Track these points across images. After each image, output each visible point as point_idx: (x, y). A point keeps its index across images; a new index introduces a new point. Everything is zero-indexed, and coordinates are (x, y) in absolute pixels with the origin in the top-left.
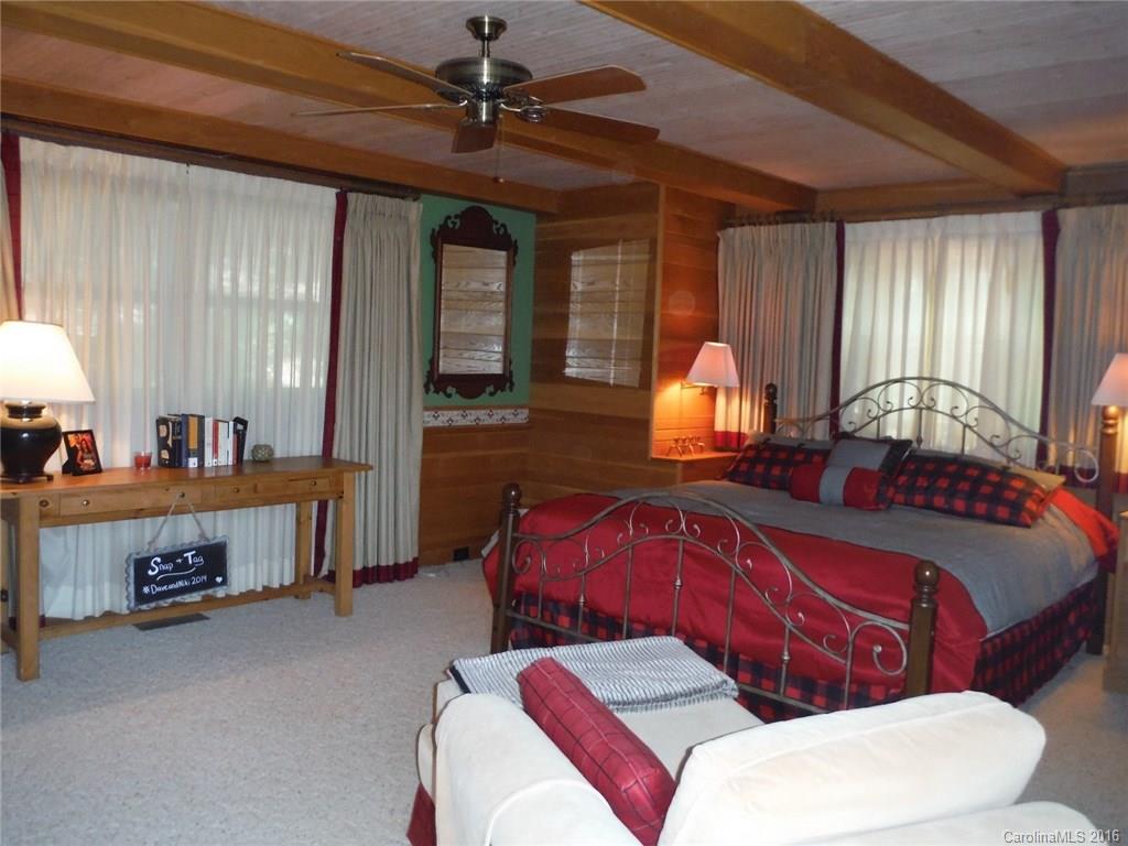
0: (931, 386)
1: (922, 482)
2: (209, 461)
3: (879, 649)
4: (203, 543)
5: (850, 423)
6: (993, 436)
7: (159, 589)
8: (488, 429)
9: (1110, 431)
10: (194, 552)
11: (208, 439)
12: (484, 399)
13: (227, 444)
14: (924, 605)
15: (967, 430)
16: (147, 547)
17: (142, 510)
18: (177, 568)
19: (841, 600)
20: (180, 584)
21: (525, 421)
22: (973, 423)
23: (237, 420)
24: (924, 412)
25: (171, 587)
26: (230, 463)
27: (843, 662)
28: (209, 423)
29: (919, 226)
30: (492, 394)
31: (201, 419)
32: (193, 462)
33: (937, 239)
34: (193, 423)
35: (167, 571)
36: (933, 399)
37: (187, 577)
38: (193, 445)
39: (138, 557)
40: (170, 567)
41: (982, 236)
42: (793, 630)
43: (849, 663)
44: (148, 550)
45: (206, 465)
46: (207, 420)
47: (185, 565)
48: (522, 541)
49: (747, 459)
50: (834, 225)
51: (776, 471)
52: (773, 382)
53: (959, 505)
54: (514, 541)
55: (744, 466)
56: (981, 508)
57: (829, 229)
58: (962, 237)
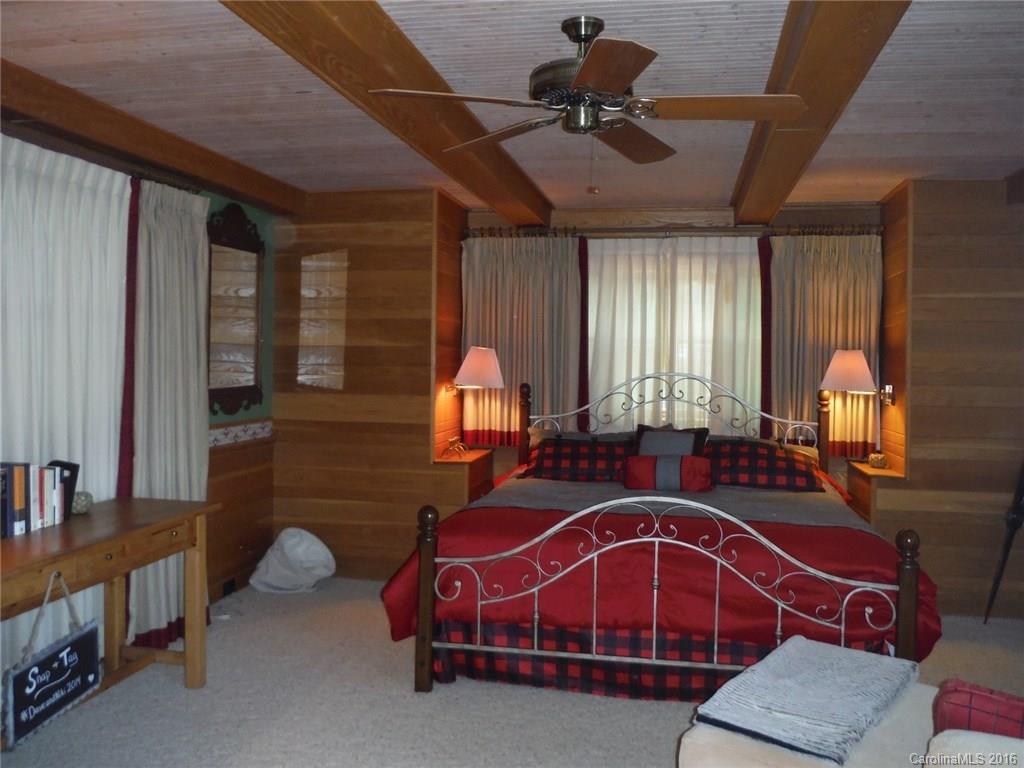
0: (678, 381)
1: (725, 462)
2: (36, 524)
3: (869, 610)
4: (77, 634)
7: (36, 711)
8: (245, 446)
9: (825, 410)
10: (68, 649)
11: (34, 494)
12: (241, 414)
13: (54, 498)
14: (908, 567)
16: (21, 655)
17: (15, 605)
18: (55, 675)
19: (831, 574)
20: (57, 696)
21: (269, 435)
23: (64, 466)
25: (48, 703)
26: (57, 522)
27: (837, 627)
28: (34, 470)
29: (650, 244)
30: (247, 408)
31: (27, 466)
32: (19, 528)
33: (668, 256)
34: (18, 473)
35: (44, 683)
36: (680, 392)
37: (63, 685)
38: (18, 505)
39: (17, 672)
40: (45, 677)
41: (705, 255)
42: (785, 607)
43: (843, 629)
44: (24, 660)
45: (32, 529)
46: (32, 469)
47: (62, 669)
48: (449, 566)
49: (548, 456)
50: (577, 240)
51: (583, 464)
52: (525, 382)
53: (762, 479)
54: (436, 567)
55: (548, 463)
56: (782, 480)
57: (572, 243)
58: (690, 255)
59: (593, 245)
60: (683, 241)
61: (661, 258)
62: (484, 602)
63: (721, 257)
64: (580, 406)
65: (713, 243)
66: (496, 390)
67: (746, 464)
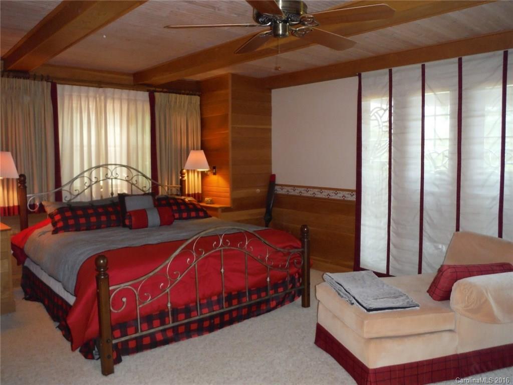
0: (116, 168)
5: (76, 190)
6: (143, 187)
9: (184, 179)
15: (133, 186)
22: (135, 182)
24: (114, 180)
33: (102, 98)
36: (117, 174)
41: (121, 100)
42: (270, 267)
48: (118, 290)
49: (69, 218)
50: (50, 84)
51: (93, 219)
52: (23, 173)
53: (185, 215)
54: (110, 293)
55: (71, 222)
56: (193, 214)
57: (47, 86)
58: (113, 99)
59: (59, 87)
60: (109, 91)
61: (98, 99)
62: (141, 306)
63: (129, 101)
64: (56, 188)
65: (125, 93)
66: (13, 179)
67: (176, 208)
